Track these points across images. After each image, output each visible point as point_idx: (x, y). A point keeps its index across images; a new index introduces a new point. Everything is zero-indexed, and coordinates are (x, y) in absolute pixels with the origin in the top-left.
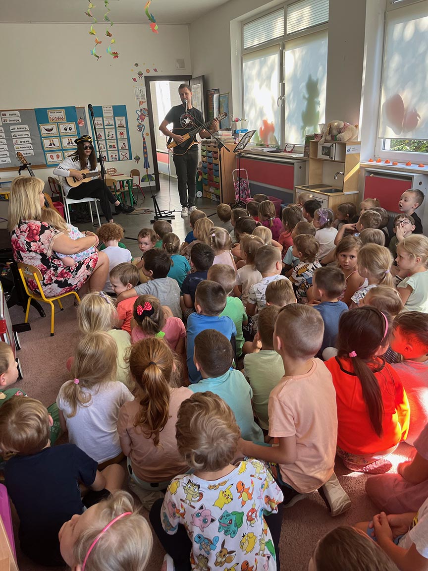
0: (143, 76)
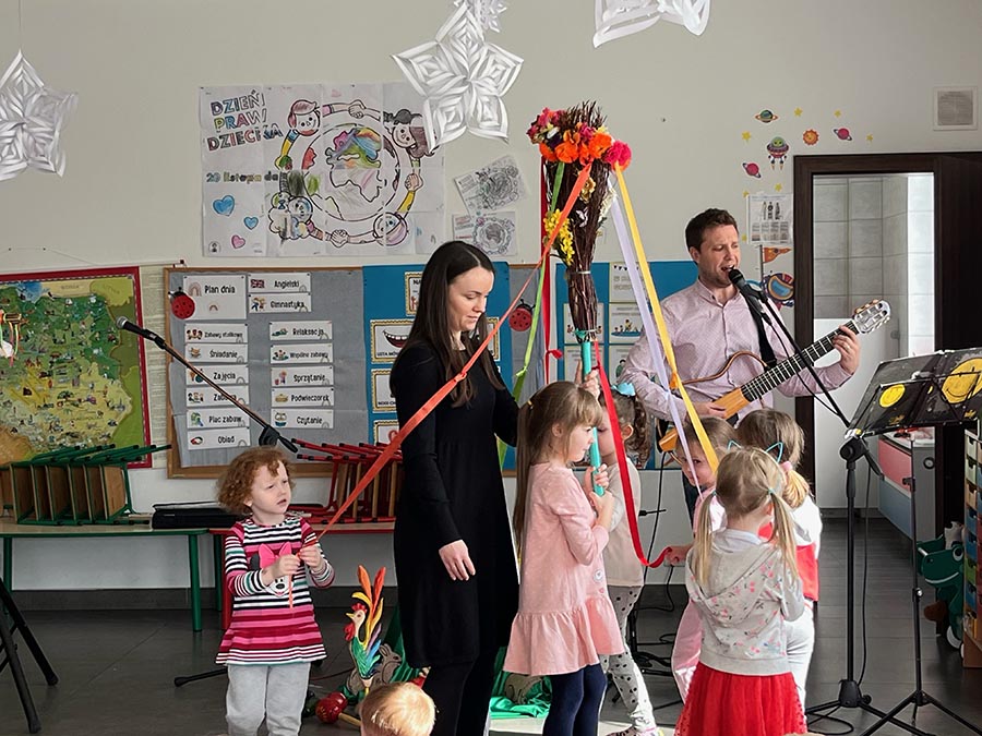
0: (790, 154)
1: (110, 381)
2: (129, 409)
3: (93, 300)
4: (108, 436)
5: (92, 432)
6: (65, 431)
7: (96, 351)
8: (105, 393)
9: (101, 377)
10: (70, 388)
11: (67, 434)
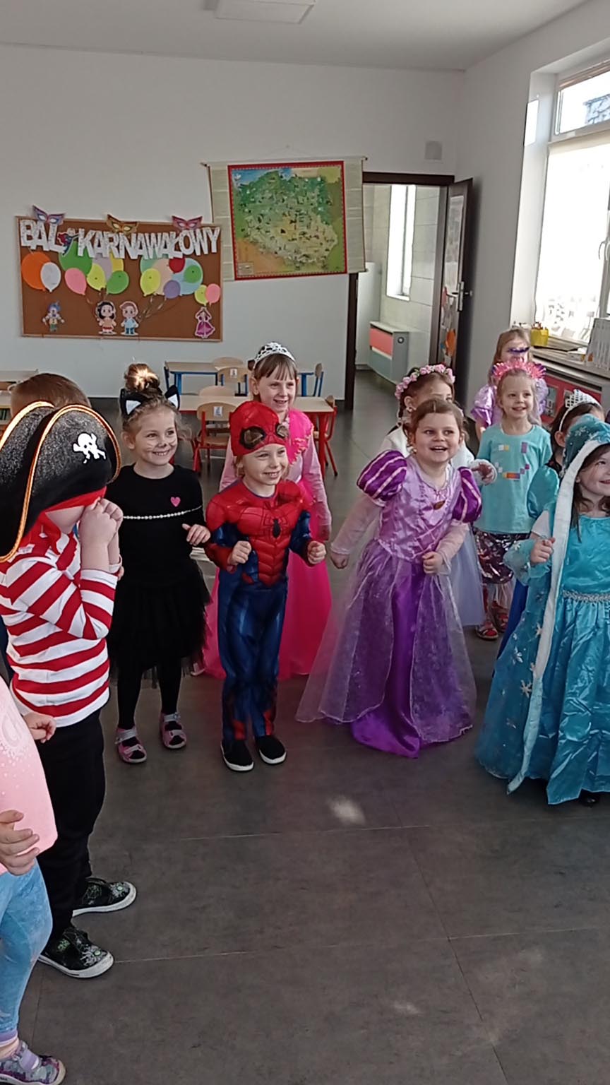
1: (326, 226)
2: (335, 243)
3: (319, 179)
4: (325, 257)
5: (317, 254)
6: (303, 253)
7: (320, 209)
8: (324, 232)
9: (321, 224)
10: (305, 230)
11: (304, 255)
